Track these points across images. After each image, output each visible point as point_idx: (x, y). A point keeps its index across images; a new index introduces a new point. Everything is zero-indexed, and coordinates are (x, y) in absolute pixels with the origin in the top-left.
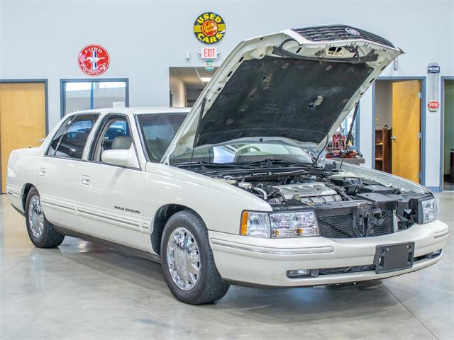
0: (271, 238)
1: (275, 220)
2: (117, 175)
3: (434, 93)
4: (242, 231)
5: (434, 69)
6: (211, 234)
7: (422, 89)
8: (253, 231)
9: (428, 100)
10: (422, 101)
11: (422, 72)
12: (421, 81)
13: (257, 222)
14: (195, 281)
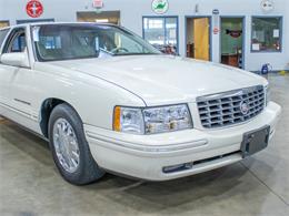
0: (145, 133)
1: (148, 115)
2: (16, 72)
3: (216, 24)
4: (115, 127)
5: (216, 12)
6: (86, 128)
7: (210, 23)
8: (126, 127)
9: (213, 28)
10: (210, 29)
11: (210, 14)
12: (209, 18)
13: (129, 117)
14: (76, 165)
